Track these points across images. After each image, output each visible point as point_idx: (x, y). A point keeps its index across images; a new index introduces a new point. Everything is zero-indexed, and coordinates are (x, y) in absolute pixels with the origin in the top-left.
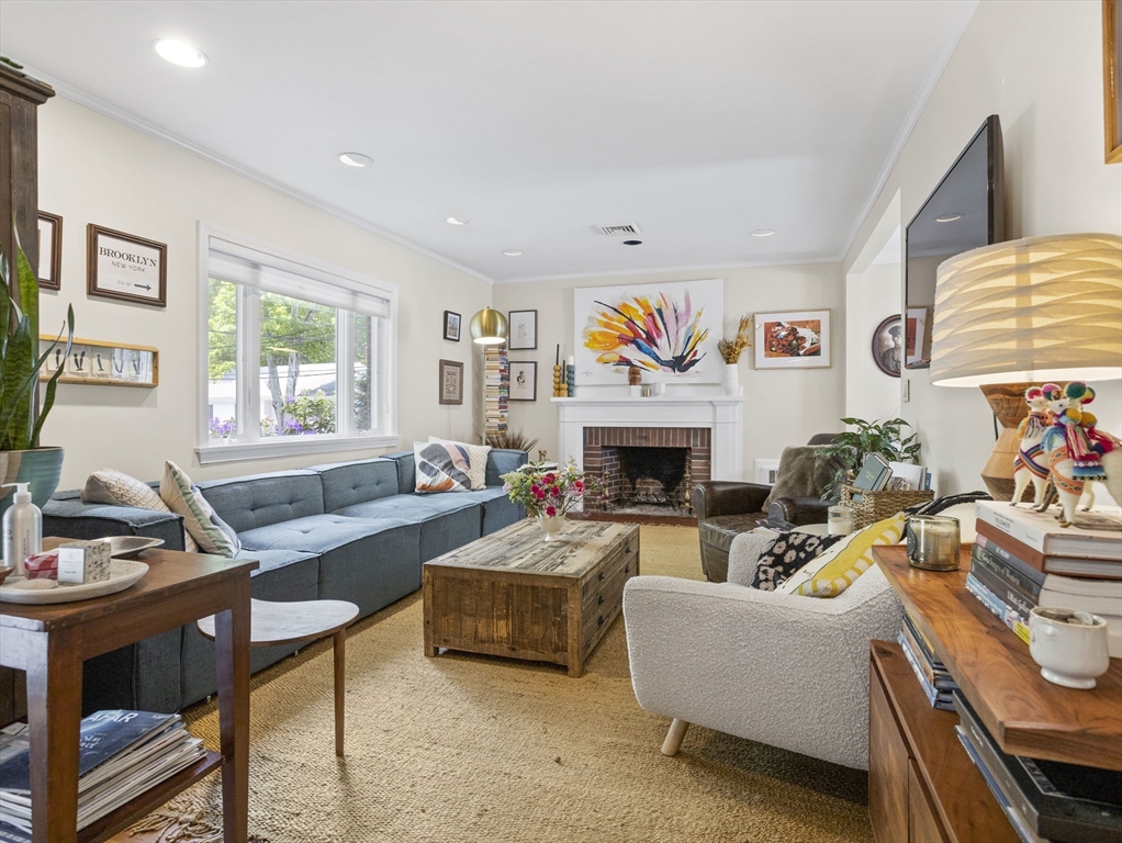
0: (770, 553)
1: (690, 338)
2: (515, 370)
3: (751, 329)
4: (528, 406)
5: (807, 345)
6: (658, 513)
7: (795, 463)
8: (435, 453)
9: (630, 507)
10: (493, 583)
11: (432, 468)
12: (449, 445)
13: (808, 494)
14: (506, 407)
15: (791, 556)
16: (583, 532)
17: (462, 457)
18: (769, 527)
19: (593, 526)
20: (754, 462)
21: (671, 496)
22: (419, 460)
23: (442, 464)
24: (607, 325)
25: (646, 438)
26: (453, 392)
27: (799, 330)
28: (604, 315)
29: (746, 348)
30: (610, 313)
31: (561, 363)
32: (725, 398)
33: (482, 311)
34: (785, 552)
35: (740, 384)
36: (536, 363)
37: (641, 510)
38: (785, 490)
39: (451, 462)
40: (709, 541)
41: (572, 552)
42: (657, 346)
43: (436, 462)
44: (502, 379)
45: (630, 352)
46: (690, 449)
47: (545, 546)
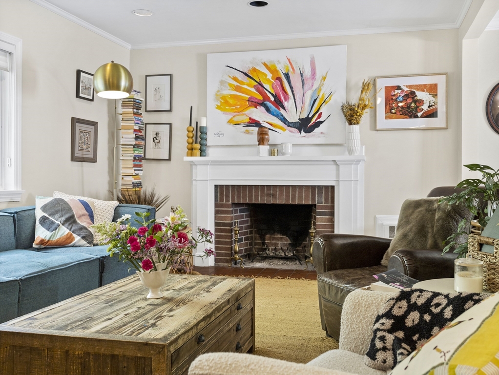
0: (388, 315)
1: (315, 101)
2: (151, 131)
3: (372, 91)
4: (163, 165)
5: (425, 107)
6: (285, 267)
7: (415, 215)
8: (58, 207)
9: (260, 261)
10: (67, 352)
11: (53, 223)
12: (72, 199)
13: (428, 247)
14: (140, 166)
15: (413, 318)
16: (192, 288)
17: (85, 212)
18: (387, 282)
19: (205, 281)
20: (375, 218)
21: (298, 251)
22: (39, 214)
23: (63, 219)
24: (238, 89)
25: (274, 196)
26: (87, 150)
27: (417, 93)
28: (235, 79)
29: (367, 110)
30: (240, 77)
31: (194, 125)
32: (346, 157)
33: (105, 66)
34: (407, 313)
35: (362, 145)
36: (170, 124)
37: (270, 264)
38: (404, 243)
39: (72, 217)
40: (327, 296)
41: (171, 310)
42: (284, 108)
43: (57, 216)
44: (137, 138)
45: (259, 114)
46: (315, 205)
47: (143, 304)
